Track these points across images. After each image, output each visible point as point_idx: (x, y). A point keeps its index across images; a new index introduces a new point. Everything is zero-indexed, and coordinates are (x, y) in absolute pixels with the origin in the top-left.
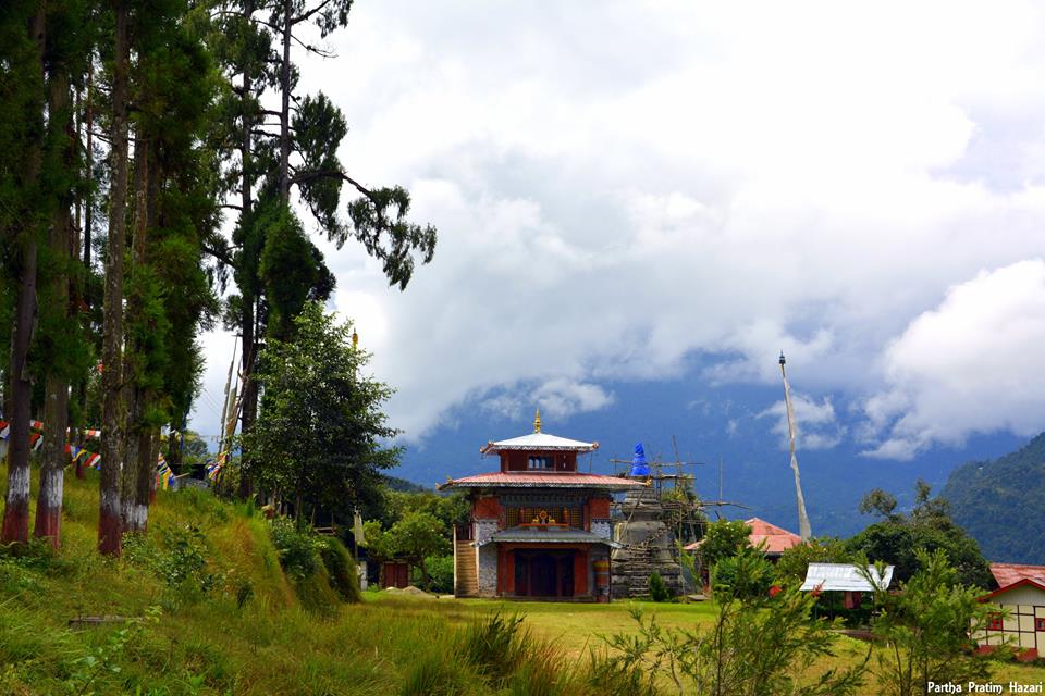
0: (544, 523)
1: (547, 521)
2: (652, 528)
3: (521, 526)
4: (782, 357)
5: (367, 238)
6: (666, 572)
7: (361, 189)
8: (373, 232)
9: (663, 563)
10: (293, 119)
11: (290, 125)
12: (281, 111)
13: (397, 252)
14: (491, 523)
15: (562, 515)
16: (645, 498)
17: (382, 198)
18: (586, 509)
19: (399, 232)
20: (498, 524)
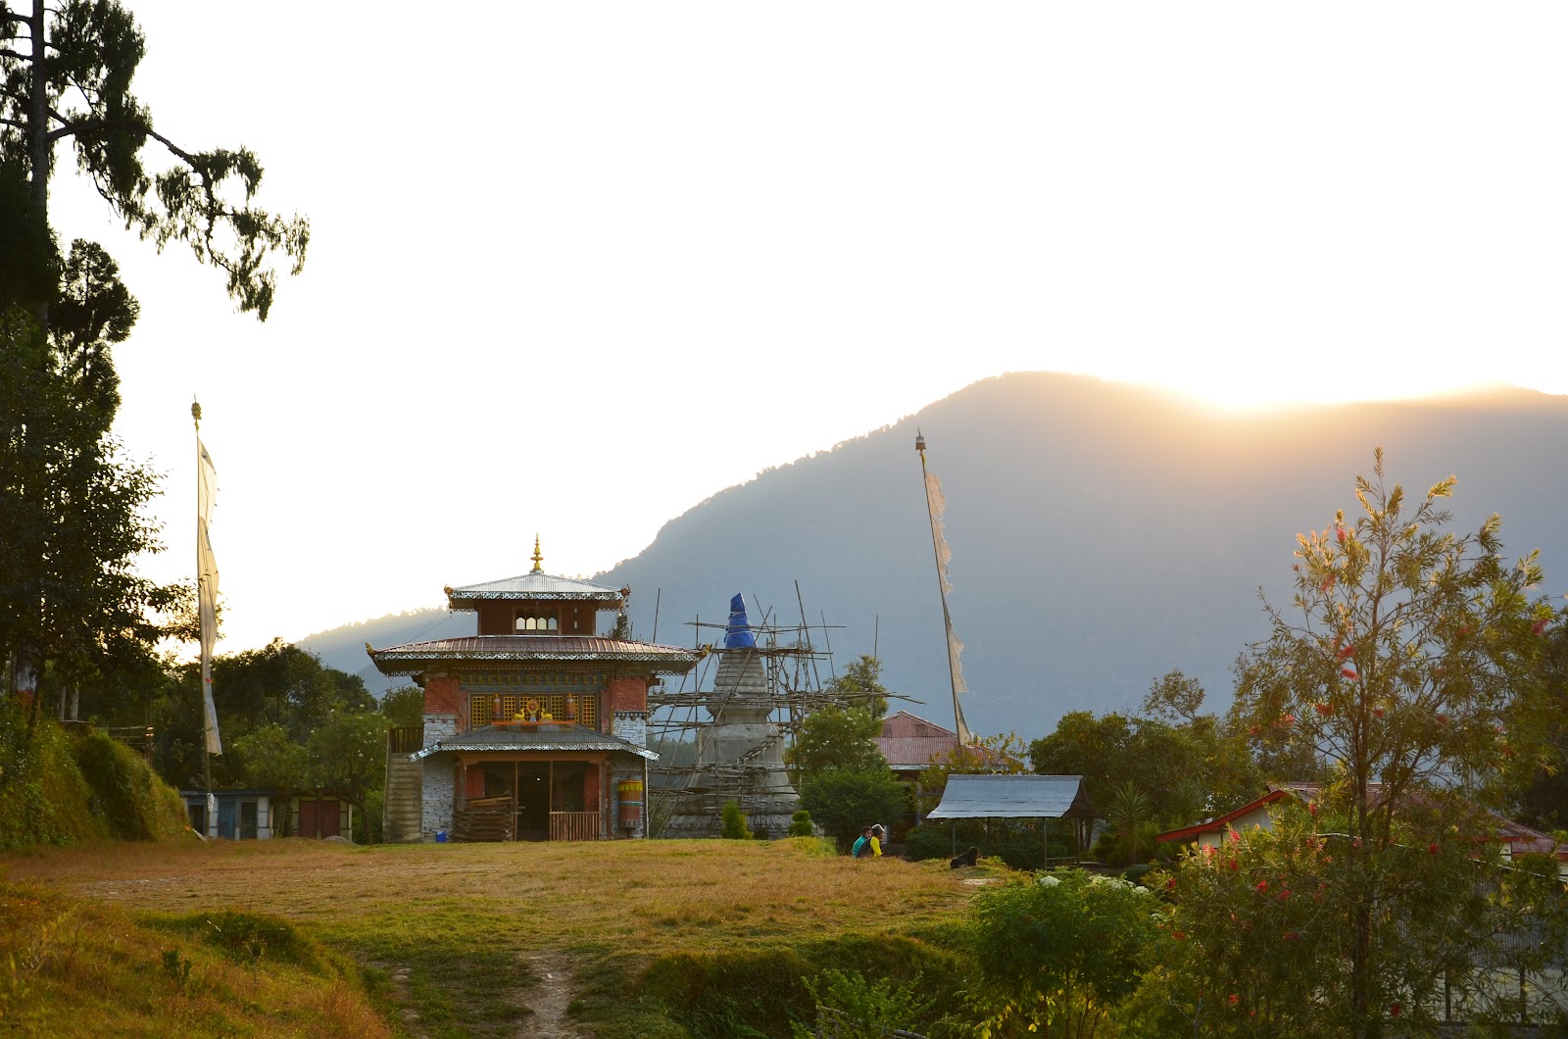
0: (533, 720)
1: (538, 717)
2: (756, 735)
3: (494, 724)
4: (920, 438)
5: (192, 234)
6: (778, 809)
7: (175, 150)
8: (202, 222)
9: (774, 794)
10: (52, 28)
11: (47, 38)
12: (30, 14)
13: (245, 259)
14: (444, 721)
15: (565, 706)
16: (745, 685)
17: (213, 166)
18: (604, 696)
19: (248, 225)
20: (456, 722)
